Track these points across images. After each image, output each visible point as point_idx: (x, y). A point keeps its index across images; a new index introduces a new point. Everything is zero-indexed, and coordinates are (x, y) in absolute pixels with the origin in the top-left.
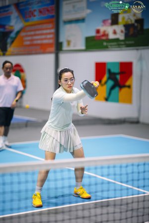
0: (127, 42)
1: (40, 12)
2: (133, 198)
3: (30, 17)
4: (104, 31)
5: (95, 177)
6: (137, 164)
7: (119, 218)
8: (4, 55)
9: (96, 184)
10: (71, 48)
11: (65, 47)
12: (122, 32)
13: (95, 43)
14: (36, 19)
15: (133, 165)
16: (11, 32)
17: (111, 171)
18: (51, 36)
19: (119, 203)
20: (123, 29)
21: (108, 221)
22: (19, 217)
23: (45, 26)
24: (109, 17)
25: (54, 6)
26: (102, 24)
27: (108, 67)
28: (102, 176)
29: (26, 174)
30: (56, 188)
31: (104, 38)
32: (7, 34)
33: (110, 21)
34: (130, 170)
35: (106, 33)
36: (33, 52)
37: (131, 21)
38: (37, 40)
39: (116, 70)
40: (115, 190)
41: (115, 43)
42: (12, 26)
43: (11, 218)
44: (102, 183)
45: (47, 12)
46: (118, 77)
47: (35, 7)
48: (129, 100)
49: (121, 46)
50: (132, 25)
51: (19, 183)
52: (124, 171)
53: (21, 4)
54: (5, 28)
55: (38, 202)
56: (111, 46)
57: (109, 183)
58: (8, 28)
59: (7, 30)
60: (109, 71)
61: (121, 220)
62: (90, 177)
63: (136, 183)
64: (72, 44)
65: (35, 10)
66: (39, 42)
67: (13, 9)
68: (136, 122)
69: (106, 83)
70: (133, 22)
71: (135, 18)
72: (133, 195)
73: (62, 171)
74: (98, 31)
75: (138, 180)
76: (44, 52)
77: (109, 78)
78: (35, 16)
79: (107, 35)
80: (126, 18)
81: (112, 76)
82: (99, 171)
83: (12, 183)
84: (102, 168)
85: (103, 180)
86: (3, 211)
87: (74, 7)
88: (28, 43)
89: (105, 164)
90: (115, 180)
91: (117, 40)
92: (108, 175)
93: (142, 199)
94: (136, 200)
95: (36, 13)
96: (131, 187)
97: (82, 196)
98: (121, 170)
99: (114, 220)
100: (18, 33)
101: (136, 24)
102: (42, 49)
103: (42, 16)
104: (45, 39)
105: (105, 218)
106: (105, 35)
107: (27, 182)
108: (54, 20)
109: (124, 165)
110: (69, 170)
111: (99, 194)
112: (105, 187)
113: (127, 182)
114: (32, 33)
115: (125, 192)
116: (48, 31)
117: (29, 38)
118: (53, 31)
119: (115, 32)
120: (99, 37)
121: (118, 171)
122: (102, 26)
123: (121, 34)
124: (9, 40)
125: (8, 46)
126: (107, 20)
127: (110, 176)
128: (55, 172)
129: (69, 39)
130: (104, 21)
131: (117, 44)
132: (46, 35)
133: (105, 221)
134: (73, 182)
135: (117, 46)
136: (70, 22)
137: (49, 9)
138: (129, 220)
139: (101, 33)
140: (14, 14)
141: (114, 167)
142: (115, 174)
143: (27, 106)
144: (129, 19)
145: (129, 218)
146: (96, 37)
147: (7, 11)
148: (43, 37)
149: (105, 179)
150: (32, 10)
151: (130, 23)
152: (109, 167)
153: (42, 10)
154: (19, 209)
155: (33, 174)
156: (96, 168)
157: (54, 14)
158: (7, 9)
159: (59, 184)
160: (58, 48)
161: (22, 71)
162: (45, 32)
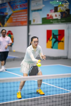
0: (62, 20)
1: (21, 6)
2: (65, 94)
3: (16, 8)
4: (51, 15)
5: (47, 84)
6: (67, 78)
7: (58, 104)
8: (3, 26)
9: (47, 88)
10: (35, 23)
11: (32, 23)
12: (59, 15)
13: (46, 21)
14: (19, 9)
15: (65, 79)
16: (6, 15)
17: (54, 81)
18: (26, 17)
19: (58, 97)
20: (60, 14)
21: (53, 105)
22: (11, 103)
23: (23, 13)
24: (53, 8)
25: (27, 3)
26: (50, 12)
27: (53, 32)
28: (50, 84)
29: (14, 83)
30: (28, 90)
31: (51, 18)
32: (4, 17)
33: (54, 10)
34: (63, 81)
35: (52, 16)
36: (17, 25)
37: (64, 10)
38: (19, 19)
39: (57, 33)
40: (56, 91)
41: (56, 21)
42: (7, 13)
43: (7, 104)
44: (50, 87)
45: (23, 6)
46: (58, 37)
47: (18, 4)
48: (63, 48)
49: (59, 22)
50: (64, 12)
51: (11, 87)
52: (60, 81)
53: (11, 2)
54: (4, 14)
55: (19, 96)
56: (54, 22)
57: (53, 87)
58: (5, 14)
59: (5, 15)
60: (53, 34)
61: (59, 105)
62: (44, 84)
63: (66, 87)
64: (35, 21)
65: (18, 5)
66: (20, 20)
67: (7, 5)
68: (66, 58)
69: (52, 40)
70: (65, 11)
71: (66, 9)
72: (65, 93)
73: (31, 82)
74: (48, 15)
75: (67, 86)
76: (22, 25)
77: (53, 37)
78: (18, 8)
79: (52, 17)
80: (62, 9)
81: (55, 36)
82: (48, 81)
83: (7, 87)
84: (50, 80)
85: (50, 86)
86: (3, 100)
87: (36, 3)
88: (15, 21)
89: (52, 78)
90: (56, 86)
91: (57, 19)
92: (53, 83)
93: (69, 95)
94: (66, 95)
95: (18, 7)
96: (64, 89)
97: (40, 93)
98: (59, 81)
99: (56, 105)
100: (10, 16)
101: (66, 12)
102: (21, 24)
103: (22, 8)
104: (23, 19)
105: (51, 104)
106: (51, 17)
107: (14, 87)
108: (27, 10)
109: (60, 79)
110: (34, 81)
111: (49, 93)
112: (52, 89)
113: (62, 87)
114: (17, 16)
115: (61, 91)
116: (24, 15)
117: (15, 18)
118: (27, 15)
119: (56, 16)
120: (49, 18)
121: (57, 81)
122: (50, 13)
123: (59, 16)
124: (6, 20)
125: (5, 22)
126: (53, 10)
127: (54, 84)
128: (28, 82)
129: (34, 19)
130: (51, 10)
131: (57, 21)
132: (23, 17)
133: (51, 105)
134: (36, 87)
135: (57, 22)
136: (35, 11)
137: (25, 4)
138: (63, 105)
139: (50, 16)
140: (8, 7)
141: (56, 80)
142: (56, 83)
143: (14, 51)
144: (63, 9)
145: (63, 104)
146: (47, 18)
147: (5, 5)
148: (22, 18)
149: (52, 85)
150: (17, 5)
151: (63, 11)
152: (53, 80)
153: (21, 5)
154: (10, 99)
155: (17, 83)
156: (47, 80)
157: (27, 7)
158: (4, 5)
159: (30, 88)
160: (29, 23)
161: (12, 34)
162: (23, 15)
